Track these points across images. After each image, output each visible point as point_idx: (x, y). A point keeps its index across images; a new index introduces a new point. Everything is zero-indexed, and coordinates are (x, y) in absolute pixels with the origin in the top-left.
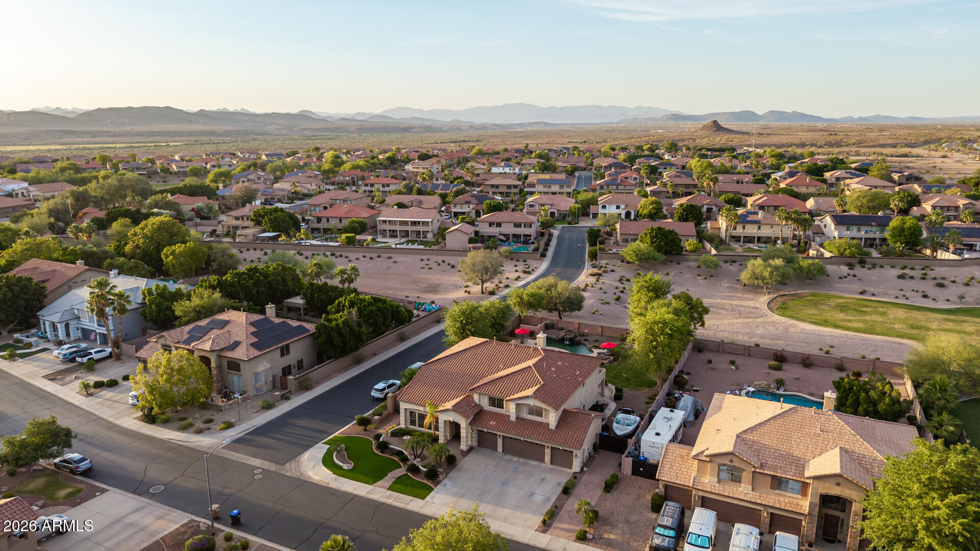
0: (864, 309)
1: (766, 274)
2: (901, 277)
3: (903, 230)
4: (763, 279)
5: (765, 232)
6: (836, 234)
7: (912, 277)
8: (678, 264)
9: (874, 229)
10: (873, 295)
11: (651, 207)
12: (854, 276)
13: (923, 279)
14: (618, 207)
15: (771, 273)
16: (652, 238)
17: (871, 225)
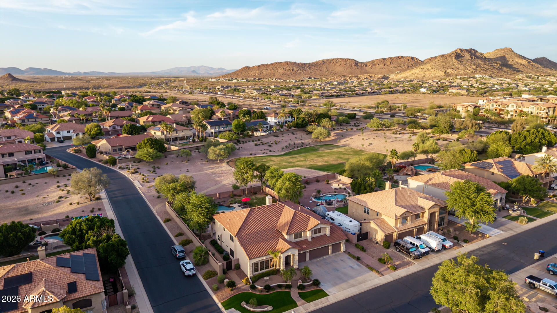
0: (263, 160)
1: (222, 153)
2: (256, 145)
3: (240, 125)
4: (221, 155)
5: (181, 134)
6: (213, 131)
7: (259, 144)
8: (166, 157)
9: (225, 126)
10: (255, 154)
11: (96, 129)
12: (242, 148)
13: (263, 144)
14: (68, 132)
15: (225, 152)
16: (150, 145)
17: (223, 125)
